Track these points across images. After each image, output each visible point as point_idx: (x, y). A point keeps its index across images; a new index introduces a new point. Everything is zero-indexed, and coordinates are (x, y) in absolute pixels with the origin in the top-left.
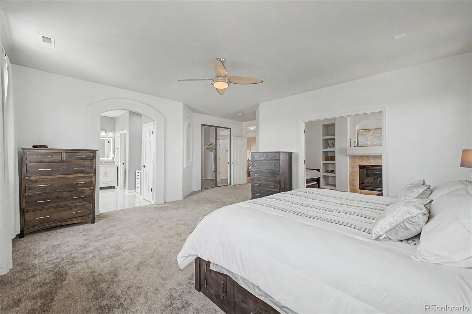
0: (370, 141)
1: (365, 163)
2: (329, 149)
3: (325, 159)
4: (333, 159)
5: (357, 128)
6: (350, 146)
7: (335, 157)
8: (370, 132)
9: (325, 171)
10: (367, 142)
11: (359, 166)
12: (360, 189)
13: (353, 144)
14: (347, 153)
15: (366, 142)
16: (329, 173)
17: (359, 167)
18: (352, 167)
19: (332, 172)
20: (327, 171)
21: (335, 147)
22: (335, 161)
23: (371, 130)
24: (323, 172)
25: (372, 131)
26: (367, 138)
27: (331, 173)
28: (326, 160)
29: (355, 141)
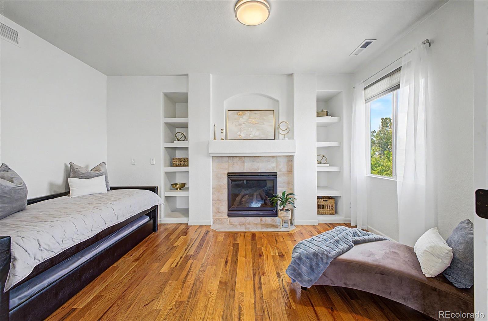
0: (245, 131)
1: (237, 168)
2: (176, 144)
3: (168, 163)
4: (184, 162)
5: (226, 106)
6: (215, 139)
7: (187, 159)
8: (244, 114)
9: (169, 185)
10: (241, 133)
11: (228, 175)
12: (229, 216)
13: (218, 136)
14: (210, 152)
15: (239, 133)
16: (177, 189)
17: (228, 177)
18: (217, 177)
19: (183, 186)
20: (173, 187)
21: (187, 140)
22: (188, 166)
23: (246, 112)
24: (165, 191)
25: (248, 114)
26: (240, 125)
27: (180, 189)
28: (171, 166)
29: (222, 130)
